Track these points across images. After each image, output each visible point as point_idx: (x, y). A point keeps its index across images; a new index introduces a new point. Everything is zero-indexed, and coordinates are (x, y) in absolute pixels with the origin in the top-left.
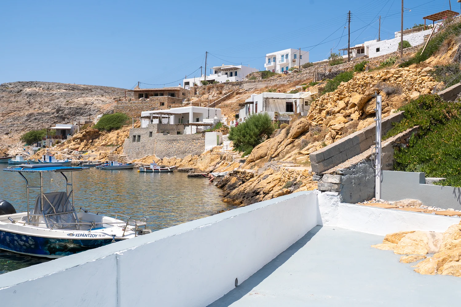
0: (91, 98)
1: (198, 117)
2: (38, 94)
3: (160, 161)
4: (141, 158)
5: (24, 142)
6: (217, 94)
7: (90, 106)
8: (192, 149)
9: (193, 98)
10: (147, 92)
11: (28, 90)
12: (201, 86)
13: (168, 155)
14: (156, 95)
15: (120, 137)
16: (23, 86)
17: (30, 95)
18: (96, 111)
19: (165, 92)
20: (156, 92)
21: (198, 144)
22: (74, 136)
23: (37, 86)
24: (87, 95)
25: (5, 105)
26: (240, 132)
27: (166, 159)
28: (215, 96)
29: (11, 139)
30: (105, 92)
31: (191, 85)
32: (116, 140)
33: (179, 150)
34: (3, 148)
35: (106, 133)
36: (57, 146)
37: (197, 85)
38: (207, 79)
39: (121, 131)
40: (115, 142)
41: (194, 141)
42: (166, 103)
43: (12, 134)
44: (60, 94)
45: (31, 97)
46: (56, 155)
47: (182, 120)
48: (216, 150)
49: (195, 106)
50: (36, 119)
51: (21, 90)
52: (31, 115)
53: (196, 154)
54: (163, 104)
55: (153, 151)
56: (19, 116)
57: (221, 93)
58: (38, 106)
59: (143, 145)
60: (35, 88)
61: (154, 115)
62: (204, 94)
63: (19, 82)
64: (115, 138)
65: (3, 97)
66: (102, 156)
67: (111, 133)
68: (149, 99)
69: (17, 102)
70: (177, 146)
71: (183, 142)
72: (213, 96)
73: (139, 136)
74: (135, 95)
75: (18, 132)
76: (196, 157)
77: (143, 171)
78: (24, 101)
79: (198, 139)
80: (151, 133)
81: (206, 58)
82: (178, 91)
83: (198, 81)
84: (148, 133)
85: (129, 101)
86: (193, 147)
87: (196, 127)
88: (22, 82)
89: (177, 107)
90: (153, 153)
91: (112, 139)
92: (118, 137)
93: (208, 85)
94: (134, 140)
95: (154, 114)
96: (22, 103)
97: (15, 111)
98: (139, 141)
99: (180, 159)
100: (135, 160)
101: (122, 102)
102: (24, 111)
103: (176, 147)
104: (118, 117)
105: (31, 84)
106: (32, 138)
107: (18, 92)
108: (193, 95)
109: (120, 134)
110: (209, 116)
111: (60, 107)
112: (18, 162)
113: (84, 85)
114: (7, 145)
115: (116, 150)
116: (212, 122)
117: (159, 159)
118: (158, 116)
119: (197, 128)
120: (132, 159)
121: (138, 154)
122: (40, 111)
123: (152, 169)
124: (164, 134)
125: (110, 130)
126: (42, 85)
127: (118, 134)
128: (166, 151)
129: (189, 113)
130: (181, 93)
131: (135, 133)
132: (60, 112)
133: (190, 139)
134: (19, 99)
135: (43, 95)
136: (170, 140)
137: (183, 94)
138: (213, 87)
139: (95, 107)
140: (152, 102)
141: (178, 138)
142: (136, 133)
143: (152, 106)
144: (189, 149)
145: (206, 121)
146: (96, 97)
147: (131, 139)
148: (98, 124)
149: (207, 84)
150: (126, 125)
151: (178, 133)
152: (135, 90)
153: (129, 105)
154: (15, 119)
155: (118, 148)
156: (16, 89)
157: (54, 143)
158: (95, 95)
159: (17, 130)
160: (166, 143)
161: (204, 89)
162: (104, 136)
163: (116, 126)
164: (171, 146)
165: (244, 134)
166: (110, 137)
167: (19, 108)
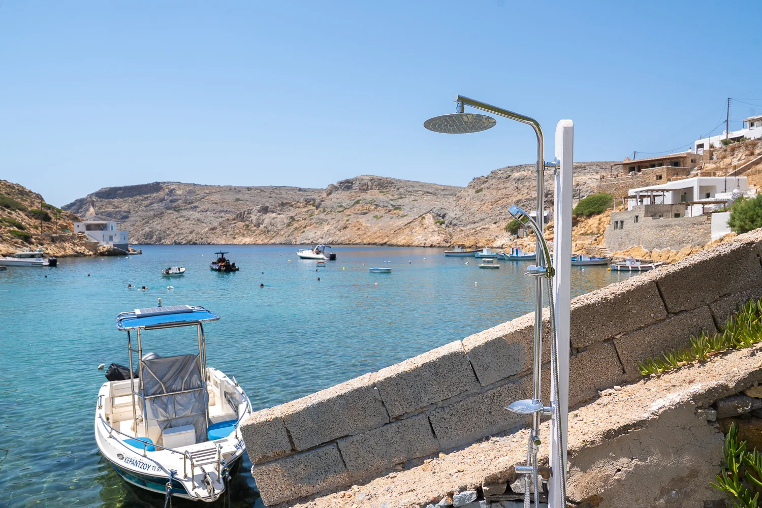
0: (584, 177)
1: (708, 192)
2: (526, 178)
3: (648, 255)
4: (624, 251)
5: (509, 231)
6: (746, 155)
7: (582, 186)
8: (692, 238)
9: (706, 165)
10: (640, 164)
11: (516, 175)
12: (720, 146)
13: (659, 246)
14: (653, 166)
15: (602, 224)
16: (512, 170)
17: (518, 180)
18: (589, 191)
19: (665, 161)
20: (653, 163)
21: (701, 230)
22: (548, 225)
23: (526, 169)
24: (580, 174)
25: (494, 192)
26: (745, 214)
27: (656, 251)
28: (742, 159)
29: (498, 228)
30: (602, 168)
31: (707, 147)
32: (597, 227)
33: (674, 238)
34: (491, 238)
35: (586, 219)
36: (531, 237)
37: (714, 147)
38: (730, 136)
39: (605, 216)
40: (595, 231)
41: (695, 226)
42: (664, 176)
43: (500, 222)
44: (550, 176)
45: (519, 182)
46: (528, 246)
47: (684, 197)
48: (727, 239)
49: (705, 176)
50: (523, 206)
51: (509, 176)
52: (518, 201)
53: (698, 245)
54: (660, 177)
55: (639, 241)
56: (508, 204)
57: (752, 154)
58: (526, 191)
59: (627, 233)
60: (523, 172)
61: (641, 194)
62: (724, 157)
63: (509, 167)
64: (596, 225)
65: (492, 184)
66: (578, 247)
67: (591, 219)
68: (641, 173)
69: (506, 188)
70: (671, 234)
71: (680, 228)
72: (740, 159)
73: (622, 222)
74: (624, 168)
75: (506, 220)
76: (698, 249)
77: (616, 268)
78: (511, 185)
79: (701, 224)
80: (637, 217)
81: (728, 106)
82: (684, 158)
83: (717, 141)
84: (634, 217)
85: (615, 178)
86: (693, 234)
87: (702, 206)
88: (512, 167)
89: (680, 179)
90: (639, 244)
91: (593, 226)
92: (599, 224)
93: (731, 145)
94: (616, 227)
95: (641, 192)
96: (510, 189)
97: (503, 198)
98: (622, 228)
99: (674, 252)
100: (617, 252)
101: (607, 180)
102: (512, 198)
103: (669, 236)
104: (601, 199)
105: (520, 168)
106: (515, 227)
107: (507, 178)
108: (708, 161)
109: (602, 220)
110: (726, 190)
111: (549, 190)
112: (484, 255)
113: (578, 163)
114: (495, 235)
115: (596, 240)
116: (730, 197)
117: (647, 251)
118: (645, 194)
119: (703, 208)
120: (614, 251)
121: (620, 245)
122: (528, 197)
123: (628, 267)
124: (653, 218)
125: (590, 216)
126: (531, 168)
127: (600, 220)
128: (656, 241)
129: (693, 187)
130: (689, 161)
131: (617, 217)
132: (549, 196)
133: (689, 223)
134: (508, 185)
135: (531, 178)
136: (661, 226)
137: (692, 161)
138: (740, 147)
139: (588, 187)
140: (646, 176)
141: (673, 224)
142: (619, 218)
143: (645, 181)
144: (689, 237)
145: (719, 196)
146: (589, 175)
147: (613, 226)
148: (576, 208)
149: (730, 143)
150: (610, 208)
151: (677, 216)
152: (624, 162)
153: (615, 183)
154: (503, 207)
155: (598, 237)
156: (505, 175)
157: (528, 233)
158: (588, 172)
159: (505, 219)
160: (656, 231)
161: (725, 151)
162: (583, 223)
163: (598, 210)
164: (663, 234)
165: (753, 218)
166: (590, 224)
167: (507, 195)
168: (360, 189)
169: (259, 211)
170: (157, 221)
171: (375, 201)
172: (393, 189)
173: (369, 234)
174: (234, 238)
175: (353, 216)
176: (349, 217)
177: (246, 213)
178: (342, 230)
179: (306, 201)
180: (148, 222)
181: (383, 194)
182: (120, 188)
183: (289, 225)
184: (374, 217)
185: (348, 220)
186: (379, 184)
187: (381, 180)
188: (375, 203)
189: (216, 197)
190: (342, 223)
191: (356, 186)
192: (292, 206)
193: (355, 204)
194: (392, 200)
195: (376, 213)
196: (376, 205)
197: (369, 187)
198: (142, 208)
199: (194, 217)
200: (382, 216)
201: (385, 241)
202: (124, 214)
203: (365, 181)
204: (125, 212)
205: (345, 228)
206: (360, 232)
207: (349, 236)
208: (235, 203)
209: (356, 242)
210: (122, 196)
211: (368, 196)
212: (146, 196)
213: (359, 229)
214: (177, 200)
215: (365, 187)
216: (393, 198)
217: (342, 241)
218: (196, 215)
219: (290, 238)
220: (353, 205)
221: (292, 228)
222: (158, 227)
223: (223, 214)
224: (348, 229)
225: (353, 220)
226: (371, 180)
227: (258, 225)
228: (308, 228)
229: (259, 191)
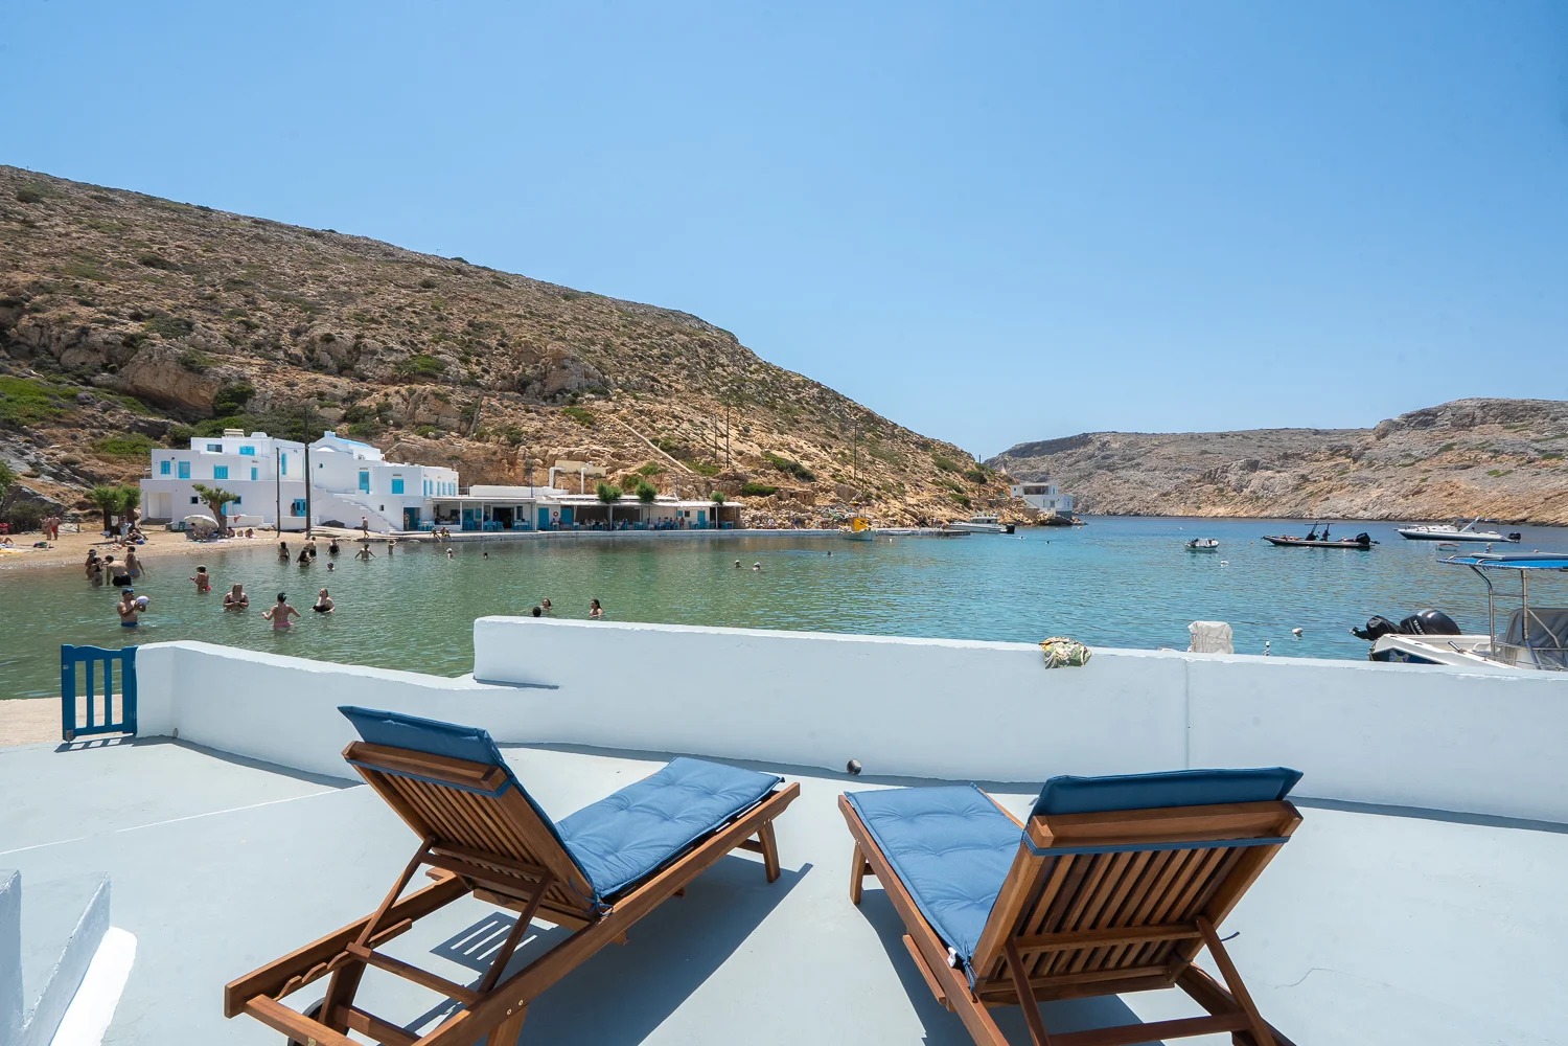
168: (1453, 425)
169: (1241, 468)
170: (1084, 484)
171: (1492, 444)
172: (1541, 421)
173: (1475, 504)
174: (1199, 508)
175: (1436, 472)
176: (1428, 474)
177: (1219, 471)
178: (1411, 497)
179: (1331, 450)
180: (1071, 486)
181: (1512, 430)
182: (1038, 444)
183: (1296, 488)
184: (1490, 473)
185: (1424, 480)
186: (1502, 414)
187: (1507, 404)
188: (1492, 448)
189: (1170, 450)
190: (1411, 484)
191: (1445, 420)
192: (1303, 458)
193: (1440, 451)
194: (1537, 441)
195: (1495, 466)
196: (1495, 451)
197: (1478, 420)
198: (1065, 468)
199: (1136, 479)
200: (1510, 472)
201: (1518, 517)
202: (1042, 476)
203: (1467, 411)
204: (1042, 473)
205: (1419, 492)
206: (1455, 501)
207: (1426, 507)
208: (1200, 457)
209: (1444, 517)
210: (1039, 453)
211: (1475, 436)
212: (1069, 452)
213: (1451, 494)
214: (1112, 456)
215: (1466, 421)
216: (1539, 437)
217: (1411, 515)
218: (1140, 475)
219: (1300, 508)
220: (1436, 454)
221: (1303, 494)
222: (1085, 492)
223: (1179, 474)
224: (1424, 495)
225: (1437, 479)
226: (1482, 408)
227: (1239, 489)
228: (1335, 493)
229: (1240, 438)
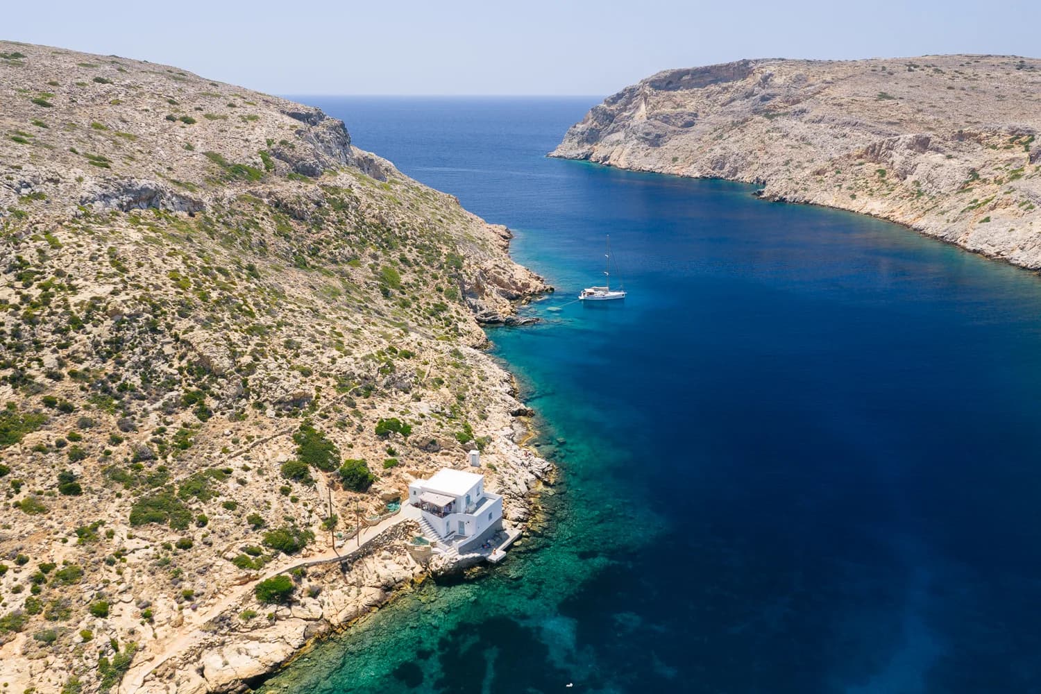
169: (909, 147)
170: (736, 135)
174: (853, 197)
177: (884, 146)
179: (1012, 133)
180: (721, 137)
182: (687, 72)
183: (964, 188)
189: (841, 92)
192: (979, 141)
198: (717, 108)
199: (797, 132)
202: (688, 119)
204: (690, 114)
208: (876, 104)
210: (689, 86)
212: (725, 85)
214: (774, 96)
218: (799, 127)
219: (958, 227)
221: (968, 197)
222: (735, 148)
223: (847, 130)
227: (903, 175)
228: (999, 211)
